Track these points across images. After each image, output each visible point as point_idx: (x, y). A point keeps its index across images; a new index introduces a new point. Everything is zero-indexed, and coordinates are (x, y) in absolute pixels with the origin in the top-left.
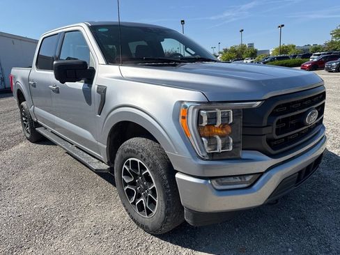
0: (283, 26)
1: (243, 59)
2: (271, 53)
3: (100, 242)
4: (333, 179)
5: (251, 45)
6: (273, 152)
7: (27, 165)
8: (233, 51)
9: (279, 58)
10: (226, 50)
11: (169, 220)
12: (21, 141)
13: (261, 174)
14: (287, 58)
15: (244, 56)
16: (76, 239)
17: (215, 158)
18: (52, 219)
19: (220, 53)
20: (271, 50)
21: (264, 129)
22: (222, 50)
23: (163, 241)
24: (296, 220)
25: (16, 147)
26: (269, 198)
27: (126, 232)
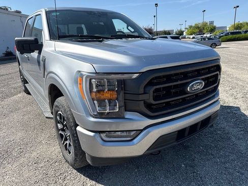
0: (238, 7)
1: (204, 34)
2: (228, 29)
3: (36, 170)
4: (234, 136)
5: (212, 23)
6: (152, 114)
7: (16, 110)
8: (197, 27)
9: (232, 33)
10: (191, 27)
11: (77, 159)
12: (20, 92)
13: (141, 131)
14: (240, 33)
15: (205, 31)
16: (22, 165)
17: (103, 116)
18: (14, 149)
19: (186, 29)
20: (228, 27)
21: (140, 96)
22: (188, 27)
23: (79, 174)
24: (186, 167)
25: (15, 97)
26: (148, 150)
27: (57, 164)
